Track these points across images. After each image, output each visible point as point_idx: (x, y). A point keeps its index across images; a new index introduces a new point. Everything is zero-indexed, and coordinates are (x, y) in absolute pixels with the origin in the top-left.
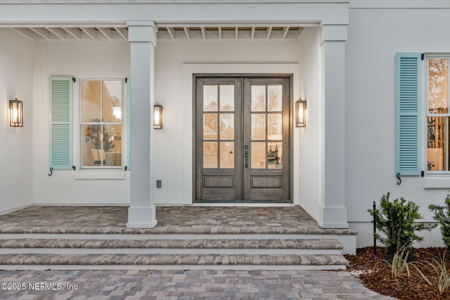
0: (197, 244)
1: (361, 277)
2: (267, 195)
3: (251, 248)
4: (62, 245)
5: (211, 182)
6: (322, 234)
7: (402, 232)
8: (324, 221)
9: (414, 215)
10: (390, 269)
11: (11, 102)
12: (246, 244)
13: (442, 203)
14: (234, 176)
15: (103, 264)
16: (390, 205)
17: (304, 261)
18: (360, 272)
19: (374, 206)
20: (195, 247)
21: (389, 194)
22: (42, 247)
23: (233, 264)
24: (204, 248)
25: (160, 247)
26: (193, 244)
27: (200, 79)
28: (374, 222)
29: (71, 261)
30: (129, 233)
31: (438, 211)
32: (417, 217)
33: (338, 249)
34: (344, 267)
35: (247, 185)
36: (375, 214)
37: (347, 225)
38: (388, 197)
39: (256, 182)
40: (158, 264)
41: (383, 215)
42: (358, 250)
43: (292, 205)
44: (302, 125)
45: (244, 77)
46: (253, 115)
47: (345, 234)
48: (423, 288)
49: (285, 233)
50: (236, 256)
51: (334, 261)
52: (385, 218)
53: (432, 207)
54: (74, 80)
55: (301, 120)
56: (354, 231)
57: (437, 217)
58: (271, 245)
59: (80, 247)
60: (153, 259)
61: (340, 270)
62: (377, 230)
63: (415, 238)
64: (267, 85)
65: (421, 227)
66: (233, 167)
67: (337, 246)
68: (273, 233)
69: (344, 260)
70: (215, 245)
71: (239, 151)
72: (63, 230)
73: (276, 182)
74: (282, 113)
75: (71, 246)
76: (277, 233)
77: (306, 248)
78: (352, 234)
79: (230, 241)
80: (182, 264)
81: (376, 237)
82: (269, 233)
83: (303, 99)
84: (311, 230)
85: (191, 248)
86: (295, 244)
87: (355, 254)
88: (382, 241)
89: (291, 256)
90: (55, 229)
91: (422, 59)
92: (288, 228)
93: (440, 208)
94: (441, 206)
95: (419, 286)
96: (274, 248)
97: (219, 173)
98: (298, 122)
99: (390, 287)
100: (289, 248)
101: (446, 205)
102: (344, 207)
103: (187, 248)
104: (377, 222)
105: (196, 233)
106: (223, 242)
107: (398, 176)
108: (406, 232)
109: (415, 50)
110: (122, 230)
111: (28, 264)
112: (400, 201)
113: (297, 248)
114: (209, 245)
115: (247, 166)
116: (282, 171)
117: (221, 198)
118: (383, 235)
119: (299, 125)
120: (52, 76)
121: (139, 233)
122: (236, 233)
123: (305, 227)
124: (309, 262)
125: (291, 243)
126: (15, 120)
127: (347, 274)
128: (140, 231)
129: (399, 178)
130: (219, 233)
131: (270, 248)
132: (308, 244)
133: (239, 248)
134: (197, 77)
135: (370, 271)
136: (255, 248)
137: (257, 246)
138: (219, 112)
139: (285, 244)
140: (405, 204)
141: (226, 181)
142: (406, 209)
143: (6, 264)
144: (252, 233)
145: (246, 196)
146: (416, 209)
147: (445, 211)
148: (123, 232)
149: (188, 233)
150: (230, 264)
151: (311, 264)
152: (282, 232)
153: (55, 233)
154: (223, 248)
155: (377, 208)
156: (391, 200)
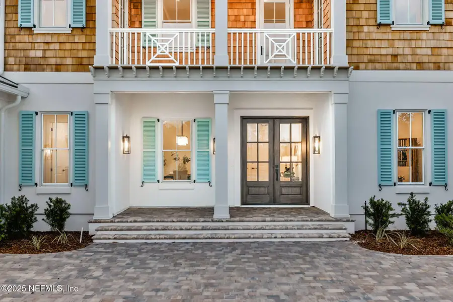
0: (260, 227)
1: (358, 243)
2: (292, 200)
3: (292, 229)
4: (178, 228)
5: (253, 190)
6: (334, 221)
7: (382, 219)
8: (335, 213)
9: (389, 208)
10: (375, 238)
11: (124, 138)
12: (289, 227)
13: (406, 202)
14: (269, 186)
15: (207, 238)
16: (375, 202)
17: (325, 236)
18: (358, 241)
19: (366, 204)
20: (259, 229)
21: (375, 196)
22: (166, 230)
23: (284, 238)
24: (264, 229)
25: (238, 229)
26: (257, 227)
27: (245, 120)
28: (365, 213)
29: (187, 237)
30: (216, 221)
31: (403, 207)
32: (392, 209)
33: (344, 229)
34: (348, 239)
35: (278, 193)
36: (366, 208)
37: (349, 216)
38: (374, 198)
39: (284, 191)
40: (239, 238)
41: (371, 209)
42: (356, 232)
43: (309, 206)
44: (317, 152)
45: (275, 118)
46: (281, 145)
47: (348, 221)
48: (392, 247)
49: (311, 221)
50: (284, 234)
51: (342, 236)
52: (372, 210)
53: (399, 204)
54: (158, 120)
55: (317, 149)
56: (353, 219)
57: (403, 210)
58: (304, 228)
59: (189, 229)
60: (236, 236)
61: (346, 241)
62: (367, 218)
63: (390, 222)
64: (291, 124)
65: (393, 215)
66: (268, 180)
67: (344, 228)
68: (304, 221)
69: (348, 235)
70: (271, 228)
71: (272, 169)
72: (175, 220)
73: (297, 190)
74: (301, 142)
75: (184, 228)
76: (307, 221)
77: (326, 229)
78: (352, 221)
79: (278, 226)
80: (253, 238)
81: (367, 222)
82: (302, 221)
83: (317, 135)
84: (327, 219)
85: (256, 229)
86: (319, 227)
87: (354, 233)
88: (370, 224)
89: (316, 234)
90: (169, 220)
91: (394, 113)
92: (313, 218)
93: (405, 205)
94: (405, 203)
95: (390, 246)
96: (306, 229)
97: (258, 184)
98: (314, 151)
99: (375, 247)
100: (315, 229)
101: (408, 203)
102: (346, 205)
103: (254, 229)
104: (367, 214)
105: (257, 221)
106: (275, 226)
107: (380, 186)
108: (385, 218)
109: (389, 108)
110: (212, 220)
111: (162, 239)
112: (381, 200)
113: (320, 229)
114: (267, 228)
115: (277, 179)
116: (301, 183)
117: (260, 202)
118: (371, 221)
119: (316, 152)
120: (143, 118)
121: (222, 222)
122: (282, 221)
123: (323, 217)
124: (328, 237)
125: (316, 227)
126: (127, 150)
127: (350, 242)
128: (223, 220)
129: (380, 187)
130: (271, 221)
131: (304, 229)
132: (327, 227)
133: (285, 229)
134: (243, 118)
135: (363, 241)
136: (295, 229)
137: (296, 228)
138: (258, 142)
139: (312, 227)
140: (384, 202)
141: (263, 190)
142: (385, 205)
143: (148, 239)
144: (291, 221)
145: (277, 201)
146: (390, 205)
147: (408, 206)
148: (213, 221)
149: (253, 221)
150: (282, 238)
151: (329, 238)
152: (309, 220)
153: (170, 222)
154: (276, 229)
155: (367, 205)
156: (376, 200)
